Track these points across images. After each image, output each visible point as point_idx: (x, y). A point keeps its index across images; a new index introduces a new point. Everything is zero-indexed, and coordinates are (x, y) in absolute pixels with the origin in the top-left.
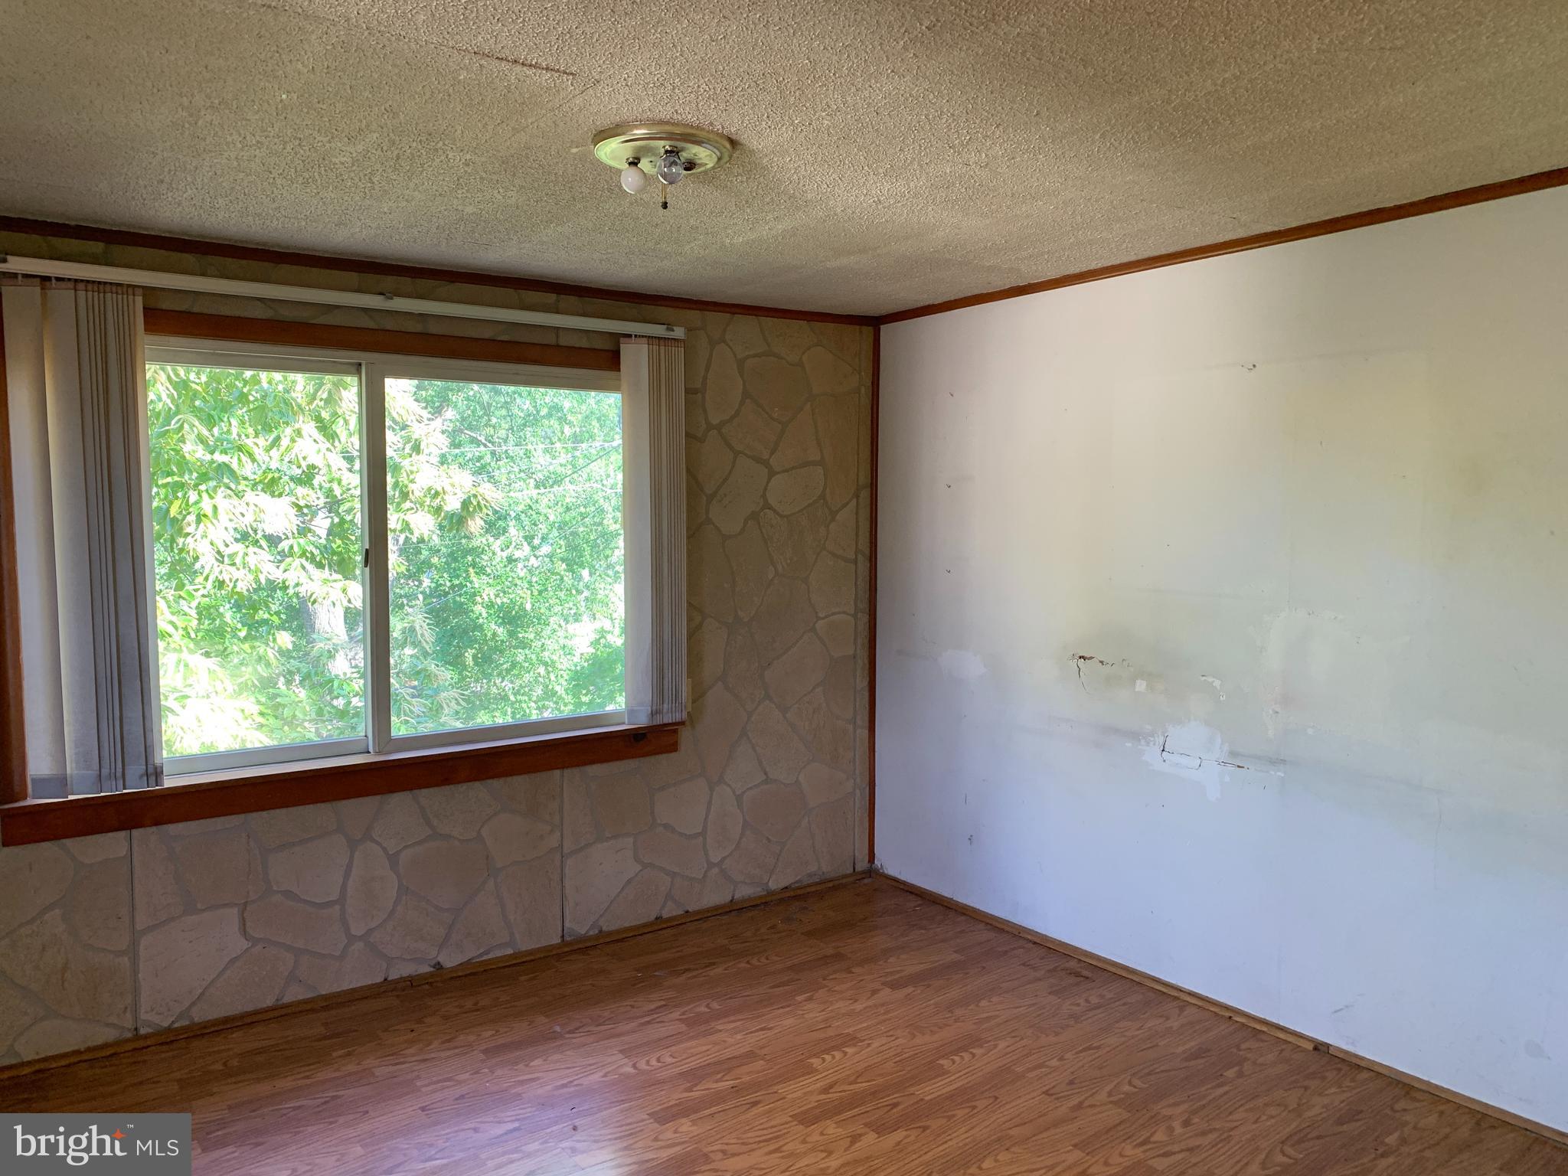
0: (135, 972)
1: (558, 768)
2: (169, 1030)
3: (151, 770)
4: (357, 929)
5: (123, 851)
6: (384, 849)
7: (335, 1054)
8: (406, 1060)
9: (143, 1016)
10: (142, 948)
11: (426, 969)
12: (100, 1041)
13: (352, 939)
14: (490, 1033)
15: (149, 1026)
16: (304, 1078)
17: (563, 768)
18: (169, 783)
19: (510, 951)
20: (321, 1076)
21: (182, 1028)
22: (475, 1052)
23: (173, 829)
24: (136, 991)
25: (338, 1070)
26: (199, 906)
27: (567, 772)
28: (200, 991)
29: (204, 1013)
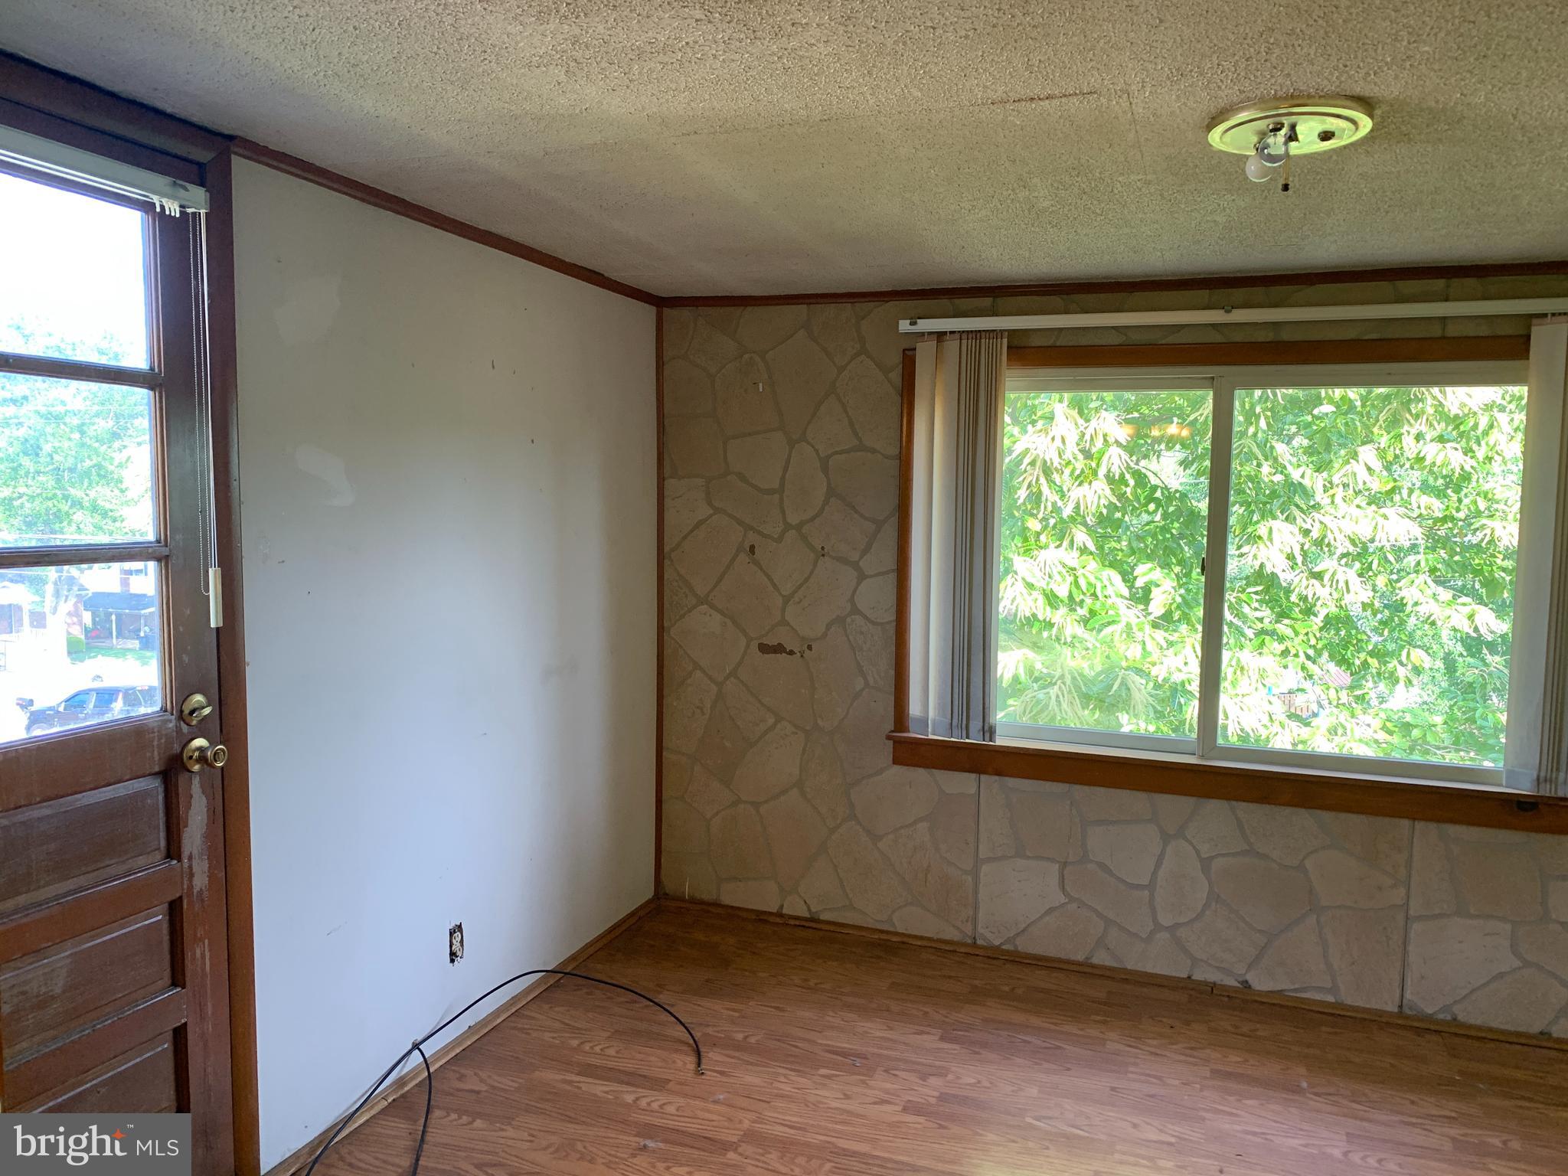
0: (976, 892)
1: (1407, 818)
2: (998, 948)
3: (986, 728)
4: (1166, 920)
5: (973, 790)
6: (1198, 852)
7: (1093, 1017)
8: (1143, 1047)
9: (980, 930)
10: (982, 874)
11: (1232, 982)
12: (948, 937)
13: (1158, 927)
14: (1239, 1059)
15: (984, 940)
16: (1052, 1023)
17: (1414, 819)
18: (1000, 741)
19: (1331, 999)
20: (1067, 1028)
21: (1008, 951)
22: (1207, 1068)
23: (1011, 782)
24: (976, 909)
25: (1082, 1030)
26: (1028, 854)
27: (1420, 825)
28: (1024, 926)
29: (1025, 946)
